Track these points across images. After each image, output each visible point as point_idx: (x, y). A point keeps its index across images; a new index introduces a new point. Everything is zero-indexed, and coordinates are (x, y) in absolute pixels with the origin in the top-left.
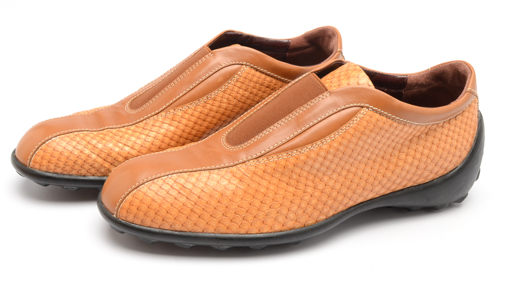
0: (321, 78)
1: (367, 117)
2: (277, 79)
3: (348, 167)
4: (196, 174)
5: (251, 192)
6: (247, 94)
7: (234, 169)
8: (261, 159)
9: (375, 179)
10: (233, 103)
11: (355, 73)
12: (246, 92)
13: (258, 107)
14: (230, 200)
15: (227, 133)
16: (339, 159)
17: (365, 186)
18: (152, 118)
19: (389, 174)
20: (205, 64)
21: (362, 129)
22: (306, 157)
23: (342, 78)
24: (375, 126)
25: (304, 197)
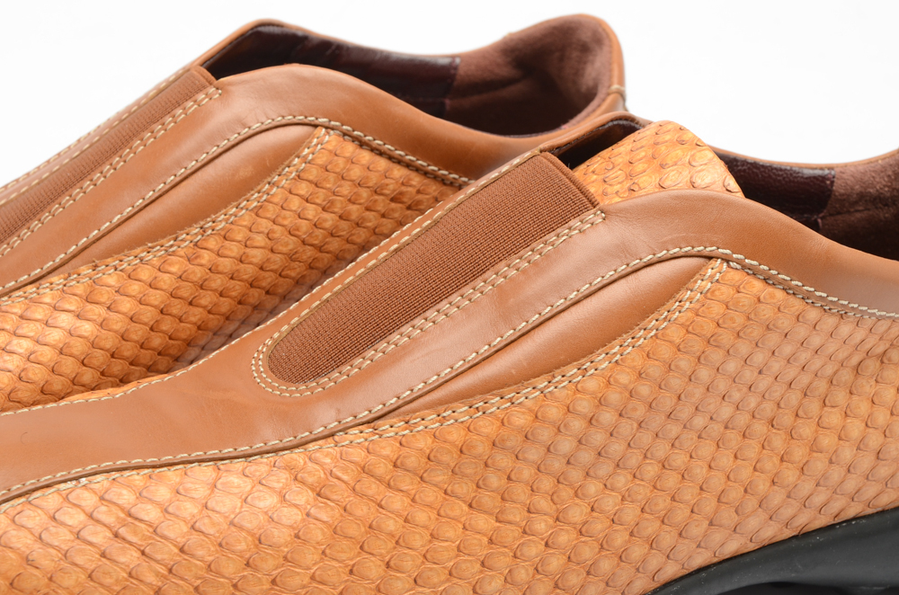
0: (572, 167)
1: (724, 289)
2: (426, 174)
3: (661, 450)
4: (172, 475)
5: (353, 530)
6: (329, 220)
7: (297, 456)
8: (384, 425)
9: (746, 491)
10: (285, 250)
11: (679, 152)
12: (326, 215)
13: (368, 259)
14: (285, 558)
15: (268, 341)
16: (635, 425)
17: (716, 512)
18: (20, 293)
19: (790, 475)
20: (194, 121)
21: (709, 328)
22: (530, 418)
23: (639, 167)
24: (749, 319)
25: (525, 549)
